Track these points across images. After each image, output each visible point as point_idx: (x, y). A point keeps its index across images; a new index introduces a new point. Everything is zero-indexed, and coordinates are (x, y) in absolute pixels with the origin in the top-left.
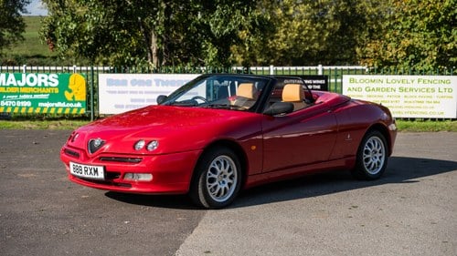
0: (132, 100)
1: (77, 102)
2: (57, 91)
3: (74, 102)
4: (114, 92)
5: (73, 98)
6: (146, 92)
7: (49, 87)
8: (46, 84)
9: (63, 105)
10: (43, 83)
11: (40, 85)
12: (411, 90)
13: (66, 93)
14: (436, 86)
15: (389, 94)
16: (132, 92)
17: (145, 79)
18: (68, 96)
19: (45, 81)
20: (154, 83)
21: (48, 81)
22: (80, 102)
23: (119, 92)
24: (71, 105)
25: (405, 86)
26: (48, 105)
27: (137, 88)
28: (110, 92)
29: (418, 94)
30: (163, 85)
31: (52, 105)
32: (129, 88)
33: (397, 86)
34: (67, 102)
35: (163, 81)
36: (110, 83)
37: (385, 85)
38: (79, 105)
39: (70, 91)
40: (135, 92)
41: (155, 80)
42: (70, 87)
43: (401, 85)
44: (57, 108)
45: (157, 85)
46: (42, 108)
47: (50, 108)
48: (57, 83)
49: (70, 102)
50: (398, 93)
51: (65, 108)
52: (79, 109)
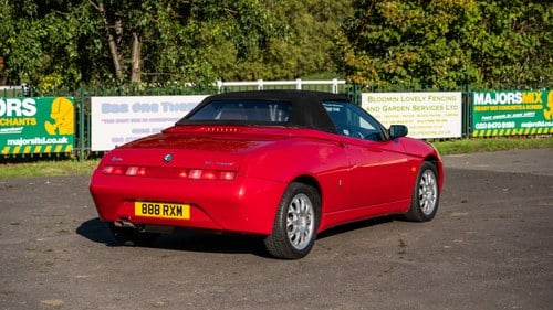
0: (134, 131)
1: (61, 137)
2: (34, 122)
3: (58, 136)
4: (111, 121)
5: (57, 131)
6: (152, 120)
7: (23, 116)
8: (19, 114)
9: (43, 141)
10: (14, 112)
11: (9, 114)
12: (423, 108)
13: (47, 124)
14: (443, 104)
15: (404, 113)
16: (133, 121)
17: (150, 103)
18: (50, 128)
19: (17, 109)
20: (161, 108)
21: (22, 108)
22: (66, 136)
23: (118, 121)
24: (54, 141)
25: (418, 104)
26: (20, 142)
27: (141, 115)
28: (106, 121)
29: (429, 112)
30: (171, 110)
31: (27, 142)
32: (131, 114)
33: (410, 104)
34: (48, 136)
35: (171, 105)
36: (106, 108)
37: (399, 104)
38: (64, 140)
39: (53, 122)
40: (138, 121)
41: (163, 104)
42: (52, 116)
43: (414, 103)
44: (34, 146)
45: (165, 110)
46: (13, 147)
47: (24, 146)
48: (34, 111)
49: (52, 137)
50: (411, 112)
51: (44, 146)
52: (65, 145)
